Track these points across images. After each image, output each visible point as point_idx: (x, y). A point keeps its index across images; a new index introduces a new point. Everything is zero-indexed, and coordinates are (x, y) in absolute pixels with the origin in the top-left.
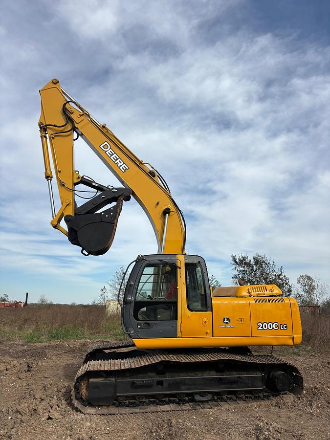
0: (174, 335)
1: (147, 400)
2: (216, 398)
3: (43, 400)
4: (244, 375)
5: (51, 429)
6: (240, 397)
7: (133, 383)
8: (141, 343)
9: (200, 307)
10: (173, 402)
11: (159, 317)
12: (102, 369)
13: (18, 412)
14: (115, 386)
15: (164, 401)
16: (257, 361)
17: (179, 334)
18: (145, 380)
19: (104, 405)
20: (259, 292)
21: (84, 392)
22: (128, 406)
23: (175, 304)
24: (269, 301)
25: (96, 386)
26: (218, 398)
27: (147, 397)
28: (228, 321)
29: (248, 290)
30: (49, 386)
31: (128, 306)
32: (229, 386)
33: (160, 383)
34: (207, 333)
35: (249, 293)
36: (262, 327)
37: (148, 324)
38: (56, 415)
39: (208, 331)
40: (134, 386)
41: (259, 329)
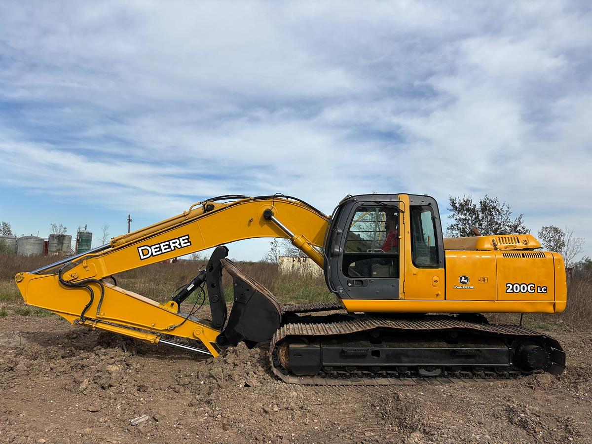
0: (395, 296)
1: (360, 372)
2: (446, 373)
3: (236, 365)
4: (484, 348)
5: (253, 396)
6: (478, 375)
7: (343, 351)
8: (352, 304)
9: (428, 263)
10: (391, 376)
11: (375, 273)
12: (305, 333)
13: (211, 376)
14: (321, 354)
15: (381, 374)
16: (504, 332)
17: (401, 296)
18: (357, 349)
19: (309, 375)
20: (508, 244)
21: (283, 359)
22: (336, 377)
23: (396, 258)
24: (523, 256)
25: (298, 353)
26: (448, 373)
27: (360, 368)
28: (466, 281)
29: (493, 241)
30: (241, 351)
31: (336, 259)
32: (464, 360)
33: (376, 353)
34: (437, 295)
35: (495, 245)
36: (512, 289)
37: (362, 282)
38: (254, 382)
39: (440, 293)
40: (343, 355)
41: (507, 291)
